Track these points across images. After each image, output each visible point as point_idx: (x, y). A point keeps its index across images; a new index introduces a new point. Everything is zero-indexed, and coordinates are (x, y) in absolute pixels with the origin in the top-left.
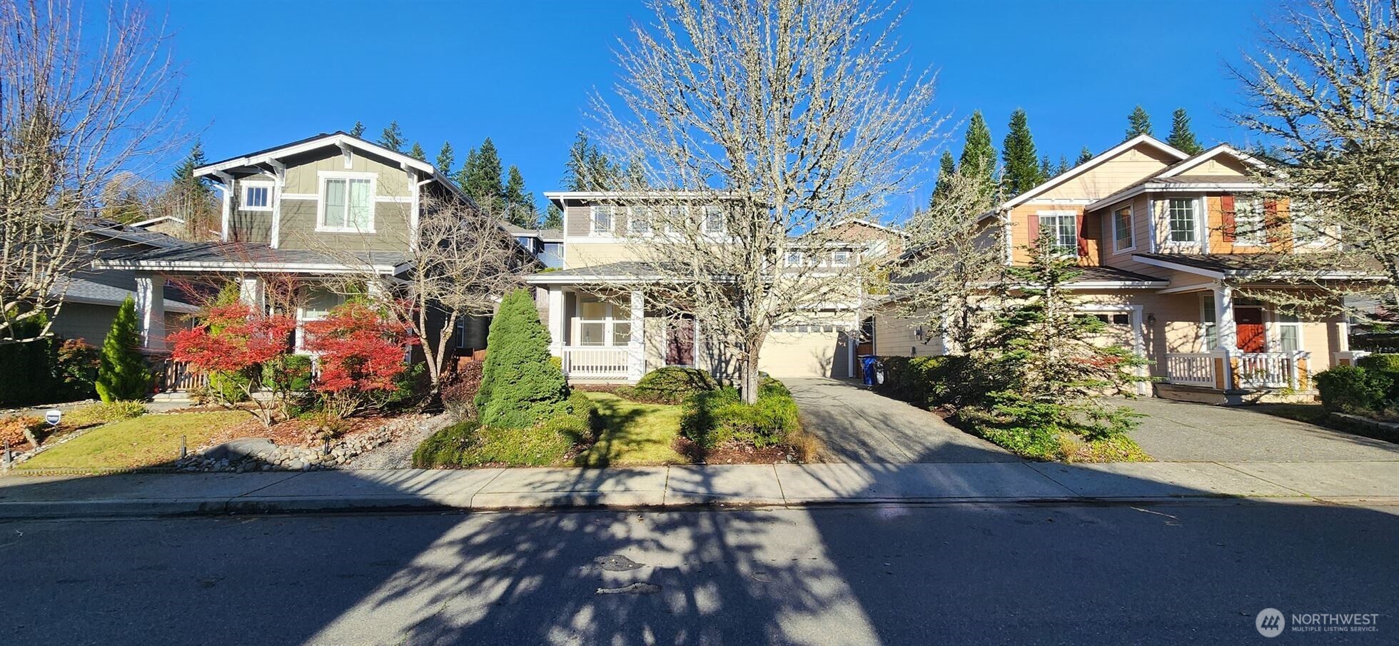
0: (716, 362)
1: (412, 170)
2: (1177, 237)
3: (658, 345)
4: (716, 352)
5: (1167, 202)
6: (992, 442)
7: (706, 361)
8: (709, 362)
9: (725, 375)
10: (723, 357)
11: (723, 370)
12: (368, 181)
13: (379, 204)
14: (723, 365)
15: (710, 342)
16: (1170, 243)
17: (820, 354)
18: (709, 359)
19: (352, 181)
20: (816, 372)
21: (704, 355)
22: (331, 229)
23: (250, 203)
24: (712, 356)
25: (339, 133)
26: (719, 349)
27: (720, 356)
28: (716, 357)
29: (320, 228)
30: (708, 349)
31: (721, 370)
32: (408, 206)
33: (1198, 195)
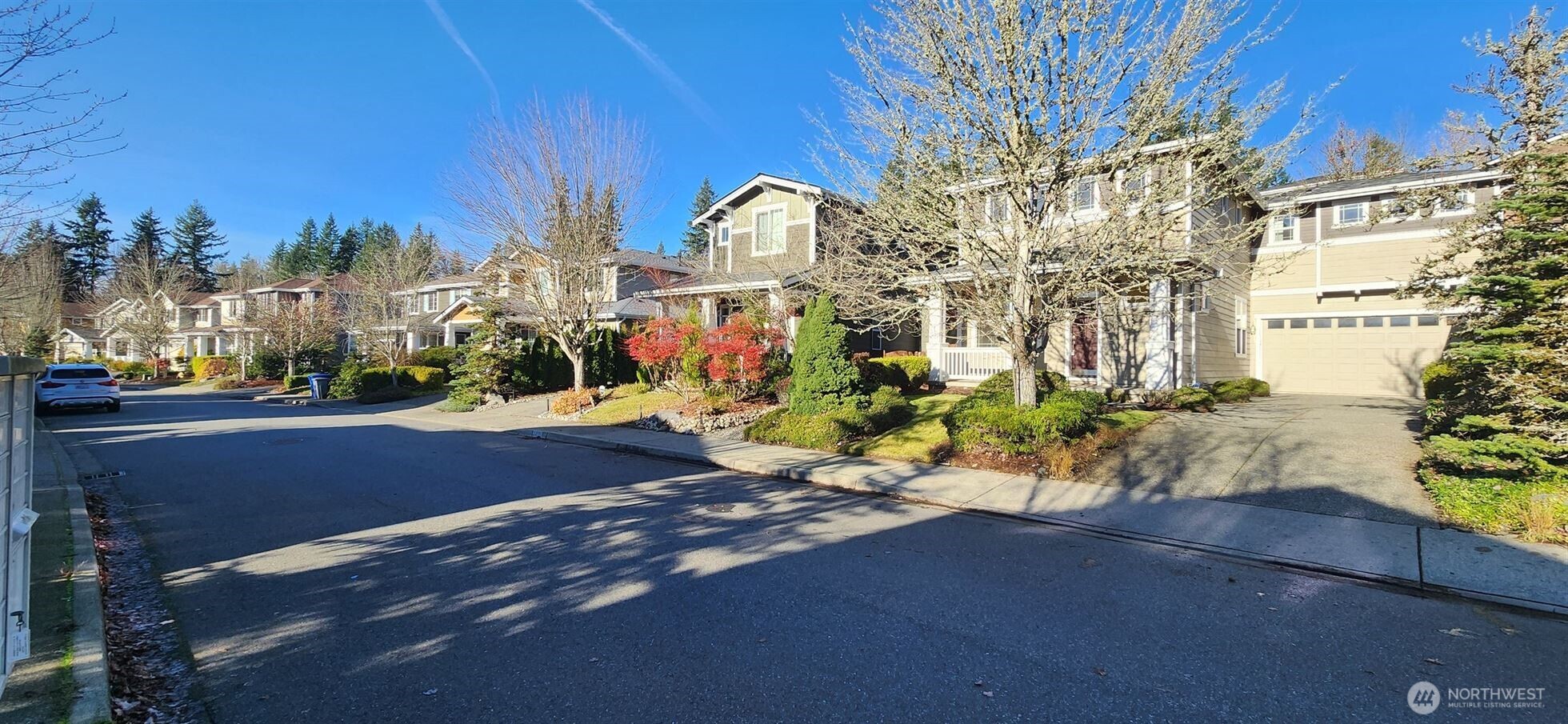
0: (1124, 366)
1: (806, 194)
3: (1058, 346)
4: (1123, 354)
7: (1110, 366)
8: (1114, 367)
9: (1134, 383)
10: (1133, 361)
11: (1133, 377)
12: (781, 210)
13: (789, 229)
14: (1133, 370)
15: (1116, 341)
17: (1406, 359)
18: (1113, 363)
19: (772, 212)
20: (1396, 389)
21: (1108, 357)
22: (761, 254)
23: (723, 241)
24: (1117, 360)
25: (759, 175)
26: (1128, 350)
27: (1129, 357)
28: (1123, 361)
29: (754, 254)
31: (1129, 377)
32: (806, 227)
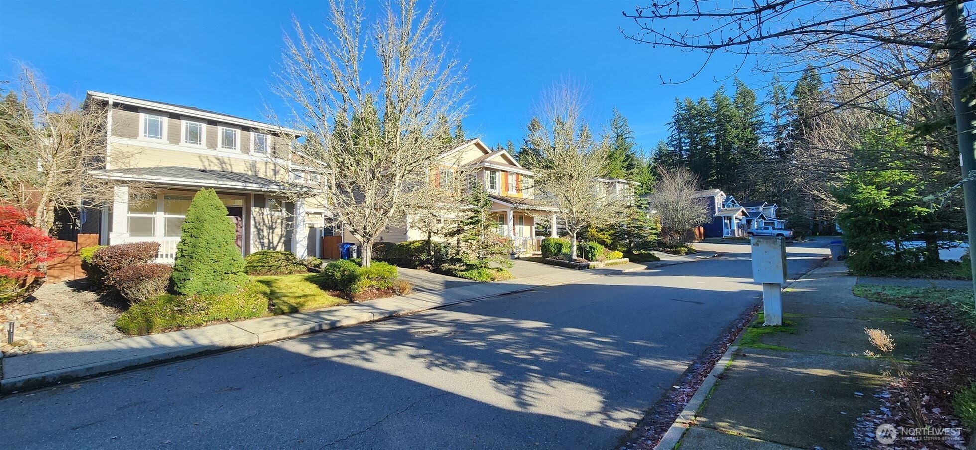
0: (266, 248)
2: (492, 188)
4: (266, 241)
5: (489, 171)
6: (463, 278)
10: (271, 245)
16: (490, 190)
26: (269, 239)
28: (266, 245)
30: (260, 239)
33: (498, 170)
